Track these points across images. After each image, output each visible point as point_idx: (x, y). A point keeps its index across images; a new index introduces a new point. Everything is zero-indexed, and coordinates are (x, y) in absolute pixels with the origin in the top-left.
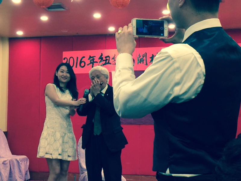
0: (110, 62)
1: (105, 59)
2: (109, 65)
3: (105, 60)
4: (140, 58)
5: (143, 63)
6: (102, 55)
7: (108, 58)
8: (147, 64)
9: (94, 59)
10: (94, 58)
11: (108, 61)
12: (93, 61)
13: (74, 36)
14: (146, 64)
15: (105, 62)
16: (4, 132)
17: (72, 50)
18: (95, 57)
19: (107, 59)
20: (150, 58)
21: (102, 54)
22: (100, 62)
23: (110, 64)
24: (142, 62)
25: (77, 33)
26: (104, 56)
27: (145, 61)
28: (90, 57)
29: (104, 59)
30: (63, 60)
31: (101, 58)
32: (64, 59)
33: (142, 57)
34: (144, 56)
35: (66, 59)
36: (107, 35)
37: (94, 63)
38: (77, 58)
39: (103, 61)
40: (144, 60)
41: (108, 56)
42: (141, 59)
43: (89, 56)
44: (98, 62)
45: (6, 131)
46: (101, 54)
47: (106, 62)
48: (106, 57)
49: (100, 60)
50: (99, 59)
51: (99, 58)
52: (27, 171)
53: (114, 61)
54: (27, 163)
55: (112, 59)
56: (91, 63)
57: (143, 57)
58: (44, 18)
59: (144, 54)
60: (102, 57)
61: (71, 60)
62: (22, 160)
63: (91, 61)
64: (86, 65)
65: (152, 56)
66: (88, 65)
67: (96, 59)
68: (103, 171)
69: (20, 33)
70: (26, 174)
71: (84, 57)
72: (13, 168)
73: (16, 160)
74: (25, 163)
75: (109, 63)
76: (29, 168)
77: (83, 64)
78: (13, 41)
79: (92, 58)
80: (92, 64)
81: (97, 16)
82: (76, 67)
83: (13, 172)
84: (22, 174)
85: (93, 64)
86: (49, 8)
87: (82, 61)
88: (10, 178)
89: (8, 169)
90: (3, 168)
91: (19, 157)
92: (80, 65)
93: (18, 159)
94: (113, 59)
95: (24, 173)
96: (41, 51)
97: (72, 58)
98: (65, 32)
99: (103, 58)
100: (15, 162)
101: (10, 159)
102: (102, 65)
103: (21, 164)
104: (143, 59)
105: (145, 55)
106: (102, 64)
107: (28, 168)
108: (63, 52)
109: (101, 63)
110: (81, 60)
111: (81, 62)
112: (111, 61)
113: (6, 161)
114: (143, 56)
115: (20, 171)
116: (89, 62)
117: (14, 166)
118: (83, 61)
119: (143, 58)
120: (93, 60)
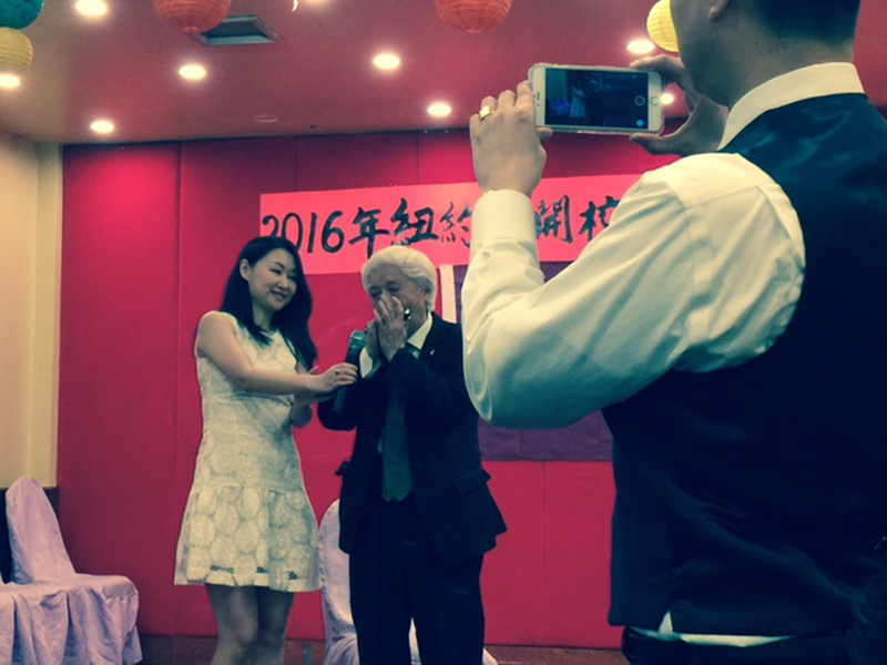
0: (433, 232)
1: (416, 220)
2: (430, 241)
3: (414, 225)
4: (546, 215)
5: (556, 233)
6: (404, 204)
7: (426, 217)
8: (569, 238)
9: (377, 220)
10: (375, 216)
11: (425, 227)
12: (372, 227)
13: (302, 136)
14: (565, 237)
15: (414, 230)
16: (48, 492)
17: (295, 187)
18: (379, 211)
19: (423, 222)
20: (582, 215)
21: (403, 200)
22: (397, 231)
23: (435, 237)
24: (551, 231)
25: (312, 127)
26: (410, 211)
27: (562, 229)
28: (361, 213)
29: (413, 219)
30: (262, 225)
31: (401, 216)
32: (266, 221)
33: (550, 212)
34: (561, 208)
35: (272, 221)
36: (422, 131)
37: (377, 236)
38: (314, 216)
39: (410, 226)
40: (559, 223)
41: (428, 211)
42: (546, 219)
43: (357, 211)
44: (391, 232)
45: (54, 485)
46: (400, 202)
47: (418, 232)
48: (418, 214)
49: (398, 222)
50: (392, 220)
51: (392, 214)
52: (130, 634)
53: (449, 227)
54: (129, 601)
55: (441, 221)
56: (364, 235)
57: (557, 211)
58: (193, 72)
59: (558, 201)
60: (405, 212)
61: (292, 223)
62: (115, 592)
63: (363, 228)
64: (346, 242)
65: (587, 208)
66: (352, 242)
67: (384, 221)
68: (413, 629)
69: (103, 127)
70: (128, 644)
71: (338, 214)
72: (81, 622)
73: (92, 592)
74: (125, 602)
75: (430, 235)
76: (138, 623)
77: (333, 240)
78: (78, 155)
79: (368, 219)
80: (366, 239)
81: (387, 61)
82: (310, 250)
83: (80, 636)
84: (111, 645)
85: (371, 240)
86: (209, 35)
87: (332, 227)
88: (68, 659)
89: (63, 625)
90: (44, 623)
91: (101, 583)
92: (324, 242)
93: (99, 590)
94: (445, 221)
95: (119, 642)
96: (178, 194)
97: (293, 218)
98: (267, 121)
99: (407, 215)
100: (88, 601)
101: (68, 588)
102: (406, 242)
103: (110, 606)
104: (557, 219)
105: (563, 205)
106: (407, 239)
107: (133, 623)
108: (262, 196)
109: (400, 234)
110: (328, 223)
111: (326, 232)
112: (438, 227)
113: (54, 596)
114: (554, 208)
115: (106, 632)
116: (355, 230)
117: (82, 614)
118: (333, 230)
119: (556, 215)
120: (372, 223)
